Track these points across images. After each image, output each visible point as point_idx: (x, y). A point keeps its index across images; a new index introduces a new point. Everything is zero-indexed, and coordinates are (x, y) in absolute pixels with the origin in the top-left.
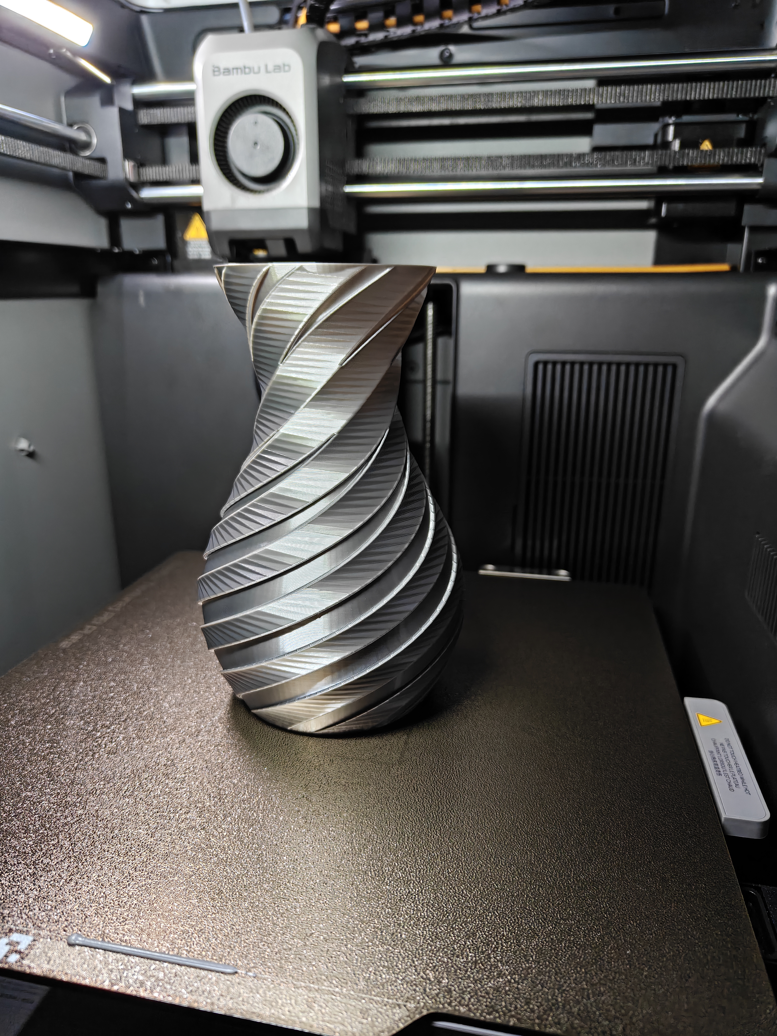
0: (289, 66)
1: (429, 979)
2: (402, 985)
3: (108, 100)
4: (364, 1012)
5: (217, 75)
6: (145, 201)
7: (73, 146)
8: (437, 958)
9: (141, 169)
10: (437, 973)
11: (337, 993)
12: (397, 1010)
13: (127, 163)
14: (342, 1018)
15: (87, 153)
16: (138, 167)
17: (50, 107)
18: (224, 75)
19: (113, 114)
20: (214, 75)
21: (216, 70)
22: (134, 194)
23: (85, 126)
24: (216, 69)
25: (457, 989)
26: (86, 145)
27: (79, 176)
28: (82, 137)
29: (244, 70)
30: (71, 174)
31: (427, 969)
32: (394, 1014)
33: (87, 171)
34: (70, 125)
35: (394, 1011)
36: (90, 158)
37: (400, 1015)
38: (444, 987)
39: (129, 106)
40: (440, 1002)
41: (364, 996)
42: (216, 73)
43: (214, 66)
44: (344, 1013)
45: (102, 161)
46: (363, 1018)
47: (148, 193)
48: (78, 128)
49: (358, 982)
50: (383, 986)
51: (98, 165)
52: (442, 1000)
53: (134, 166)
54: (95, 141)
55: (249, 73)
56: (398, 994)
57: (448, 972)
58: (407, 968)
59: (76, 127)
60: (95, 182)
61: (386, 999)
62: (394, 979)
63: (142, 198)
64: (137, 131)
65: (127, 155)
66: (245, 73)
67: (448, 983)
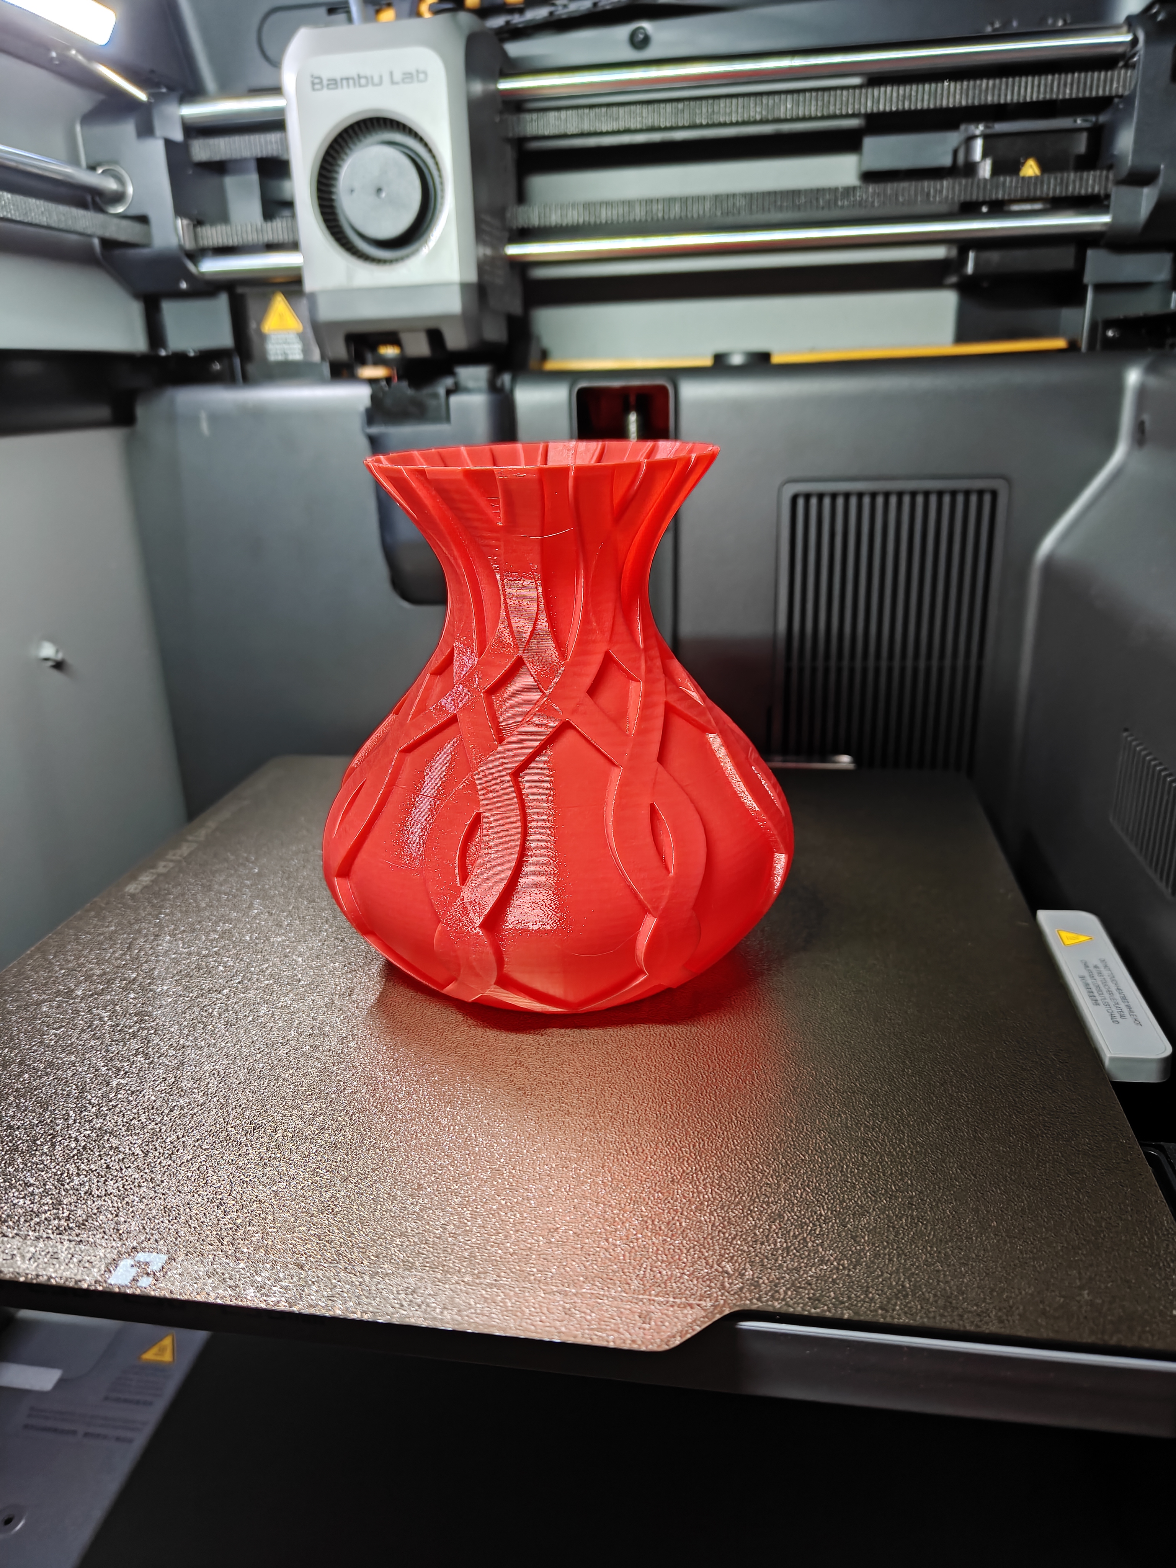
0: (425, 73)
1: (727, 1272)
2: (691, 1281)
3: (146, 130)
4: (645, 1317)
5: (318, 90)
6: (207, 277)
7: (97, 199)
8: (734, 1248)
9: (199, 229)
10: (737, 1264)
11: (603, 1295)
12: (688, 1311)
13: (179, 222)
14: (615, 1324)
15: (120, 209)
16: (195, 226)
17: (59, 142)
18: (328, 88)
19: (156, 150)
20: (314, 89)
21: (317, 83)
22: (191, 267)
23: (115, 169)
24: (317, 81)
25: (766, 1281)
26: (118, 198)
27: (108, 244)
28: (112, 185)
29: (357, 81)
30: (96, 242)
31: (723, 1261)
32: (686, 1316)
33: (122, 237)
34: (92, 168)
35: (686, 1312)
36: (123, 216)
37: (694, 1316)
38: (748, 1280)
39: (178, 136)
40: (746, 1298)
41: (641, 1297)
42: (317, 87)
43: (312, 76)
44: (618, 1319)
45: (143, 220)
46: (644, 1323)
47: (211, 266)
48: (103, 172)
49: (630, 1281)
50: (665, 1283)
51: (137, 227)
52: (748, 1295)
53: (188, 225)
54: (130, 190)
55: (367, 85)
56: (687, 1292)
57: (752, 1263)
58: (695, 1262)
59: (100, 171)
60: (132, 252)
61: (671, 1299)
62: (679, 1275)
63: (203, 274)
64: (190, 172)
65: (179, 211)
66: (360, 86)
67: (753, 1275)
